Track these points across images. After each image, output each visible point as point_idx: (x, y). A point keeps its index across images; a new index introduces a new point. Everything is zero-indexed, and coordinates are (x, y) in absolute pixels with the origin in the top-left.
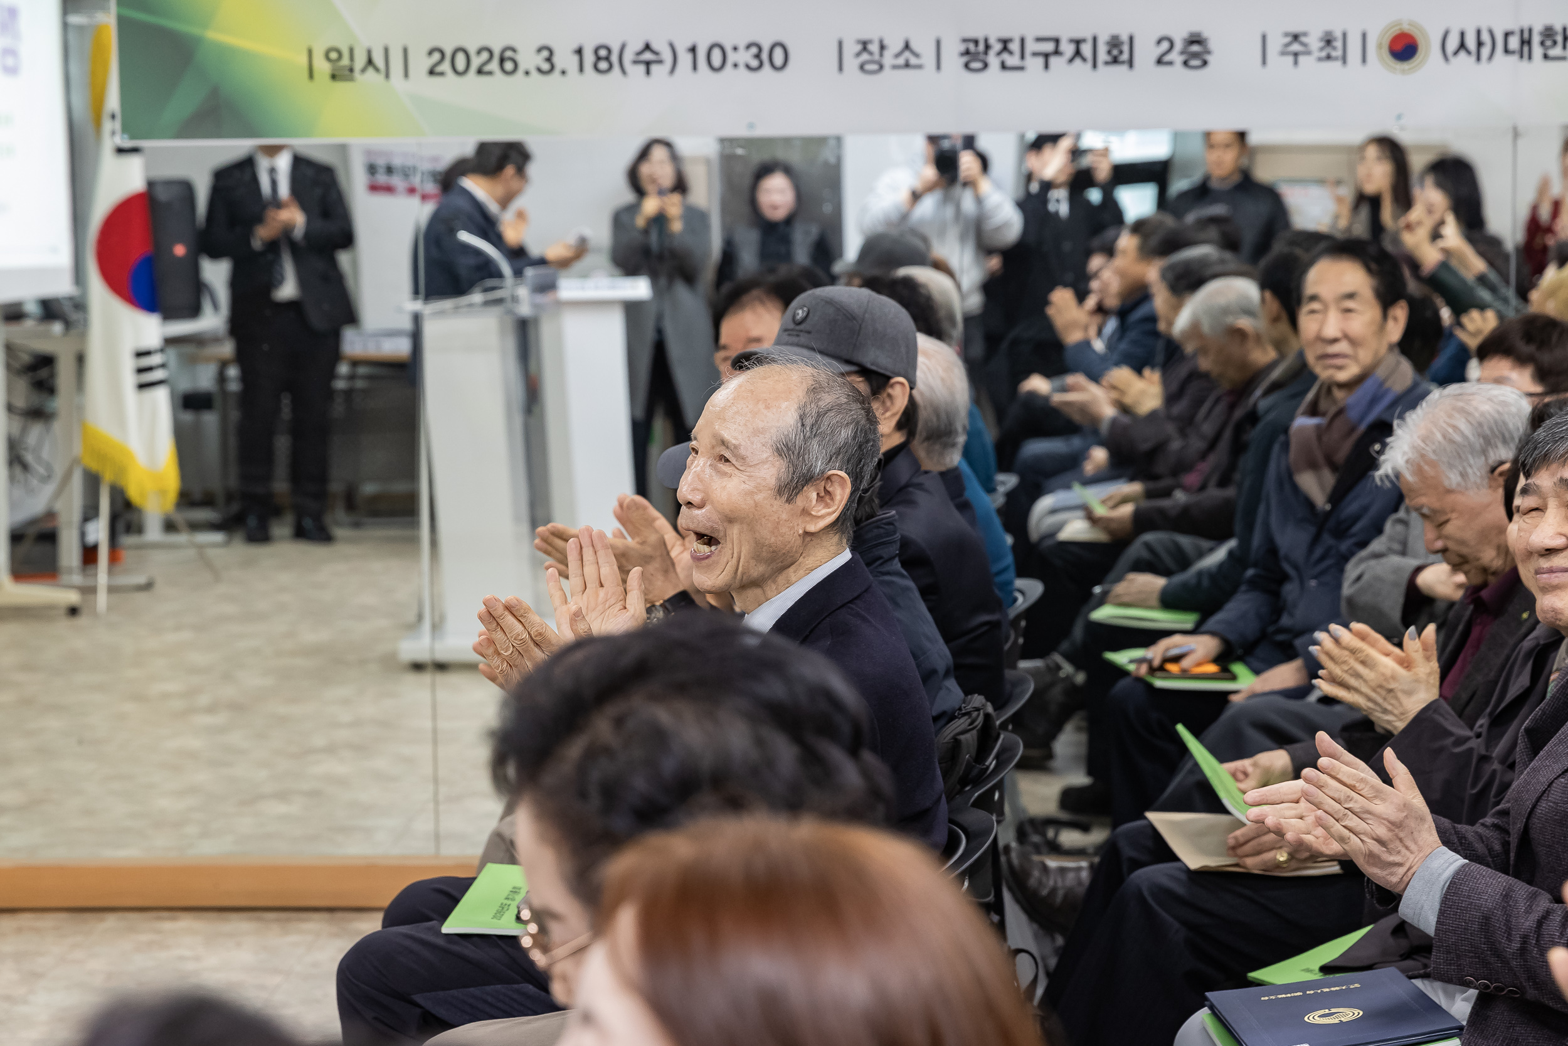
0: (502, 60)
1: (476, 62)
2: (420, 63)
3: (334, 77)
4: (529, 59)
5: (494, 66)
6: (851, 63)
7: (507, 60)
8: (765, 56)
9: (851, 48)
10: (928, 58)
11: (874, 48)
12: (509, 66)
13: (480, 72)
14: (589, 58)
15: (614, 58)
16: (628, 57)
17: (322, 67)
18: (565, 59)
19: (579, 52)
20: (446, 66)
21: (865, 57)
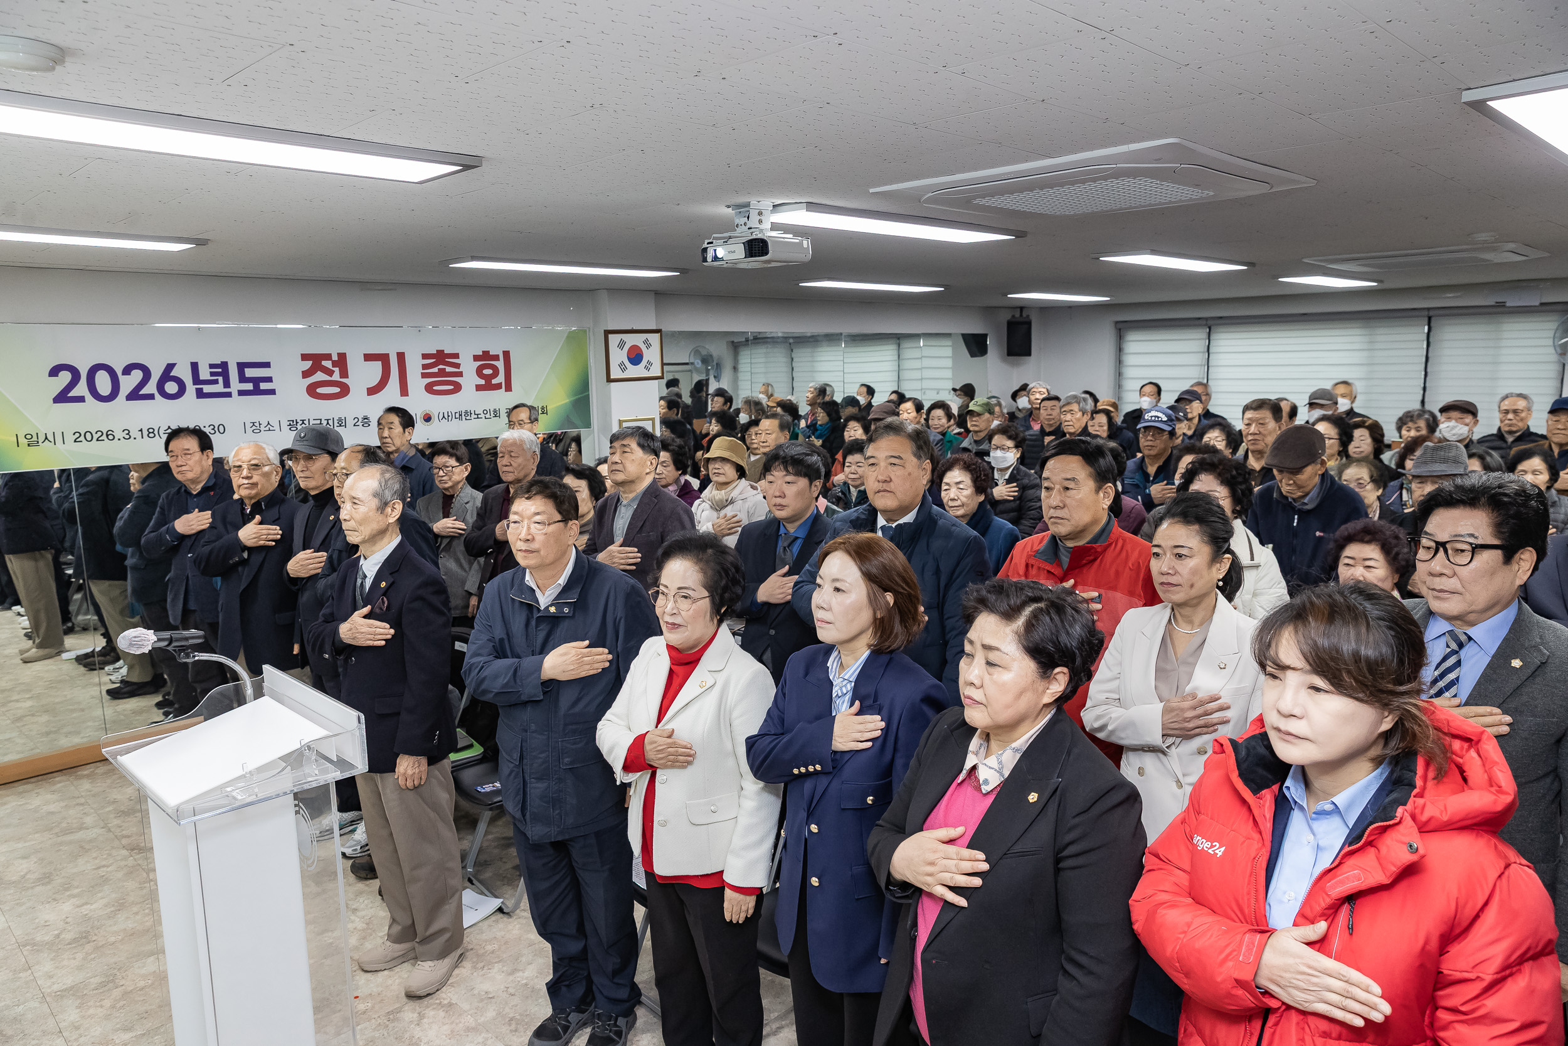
0: (107, 436)
1: (96, 436)
2: (70, 438)
3: (29, 445)
4: (119, 434)
5: (104, 437)
6: (249, 430)
7: (110, 435)
8: (216, 429)
9: (248, 425)
10: (277, 427)
11: (257, 424)
12: (111, 437)
13: (97, 440)
14: (145, 433)
15: (156, 432)
16: (161, 432)
17: (25, 442)
18: (135, 433)
19: (141, 430)
20: (82, 438)
21: (254, 428)
